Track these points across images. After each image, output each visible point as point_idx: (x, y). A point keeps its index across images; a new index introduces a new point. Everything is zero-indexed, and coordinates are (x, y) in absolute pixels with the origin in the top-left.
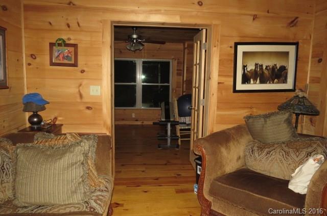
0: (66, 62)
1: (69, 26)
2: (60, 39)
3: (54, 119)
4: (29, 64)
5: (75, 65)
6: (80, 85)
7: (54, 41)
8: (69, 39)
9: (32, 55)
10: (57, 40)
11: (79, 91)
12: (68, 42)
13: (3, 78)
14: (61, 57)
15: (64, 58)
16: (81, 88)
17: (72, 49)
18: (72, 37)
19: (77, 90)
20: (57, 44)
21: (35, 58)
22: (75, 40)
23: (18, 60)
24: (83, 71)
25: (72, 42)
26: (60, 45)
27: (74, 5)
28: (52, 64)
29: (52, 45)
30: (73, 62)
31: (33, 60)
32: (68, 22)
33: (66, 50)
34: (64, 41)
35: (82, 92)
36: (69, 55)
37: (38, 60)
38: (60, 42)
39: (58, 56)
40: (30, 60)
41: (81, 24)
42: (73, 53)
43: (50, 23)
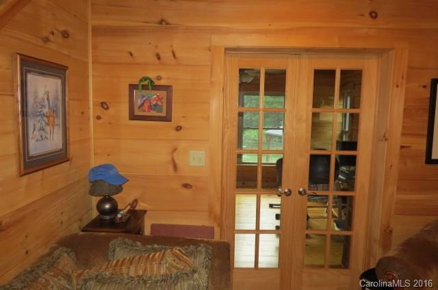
0: (153, 113)
1: (159, 57)
2: (145, 79)
3: (133, 202)
4: (98, 118)
5: (167, 119)
6: (175, 150)
7: (136, 82)
8: (159, 78)
9: (103, 104)
10: (141, 80)
11: (173, 160)
12: (157, 83)
13: (61, 147)
14: (146, 106)
15: (150, 108)
16: (175, 154)
17: (163, 94)
18: (163, 74)
19: (170, 158)
20: (140, 87)
21: (108, 108)
22: (168, 79)
23: (83, 113)
24: (179, 129)
25: (163, 82)
26: (145, 87)
27: (167, 24)
28: (133, 117)
29: (132, 87)
30: (163, 114)
31: (105, 111)
32: (158, 51)
33: (154, 95)
34: (152, 82)
35: (175, 158)
36: (159, 103)
37: (111, 111)
38: (146, 83)
39: (142, 105)
40: (100, 111)
41: (177, 55)
42: (165, 100)
43: (131, 55)
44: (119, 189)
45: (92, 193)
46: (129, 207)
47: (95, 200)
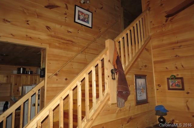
0: (177, 87)
1: (177, 68)
2: (172, 76)
3: (172, 121)
4: (158, 90)
5: (183, 89)
6: (187, 101)
7: (169, 77)
8: (178, 75)
9: (158, 85)
10: (171, 76)
11: (187, 105)
12: (177, 77)
13: (146, 98)
14: (174, 85)
15: (175, 85)
16: (188, 103)
17: (180, 80)
18: (179, 74)
19: (186, 105)
20: (171, 79)
21: (160, 86)
22: (181, 75)
23: (152, 88)
24: (188, 93)
25: (179, 76)
26: (172, 79)
27: (178, 56)
28: (169, 89)
29: (168, 79)
30: (181, 88)
31: (159, 87)
32: (176, 66)
33: (177, 81)
34: (175, 76)
35: (188, 105)
36: (179, 84)
37: (162, 87)
38: (173, 77)
39: (172, 85)
40: (158, 87)
41: (184, 66)
42: (181, 83)
43: (167, 68)
44: (166, 114)
45: (156, 114)
46: (170, 122)
47: (158, 117)
